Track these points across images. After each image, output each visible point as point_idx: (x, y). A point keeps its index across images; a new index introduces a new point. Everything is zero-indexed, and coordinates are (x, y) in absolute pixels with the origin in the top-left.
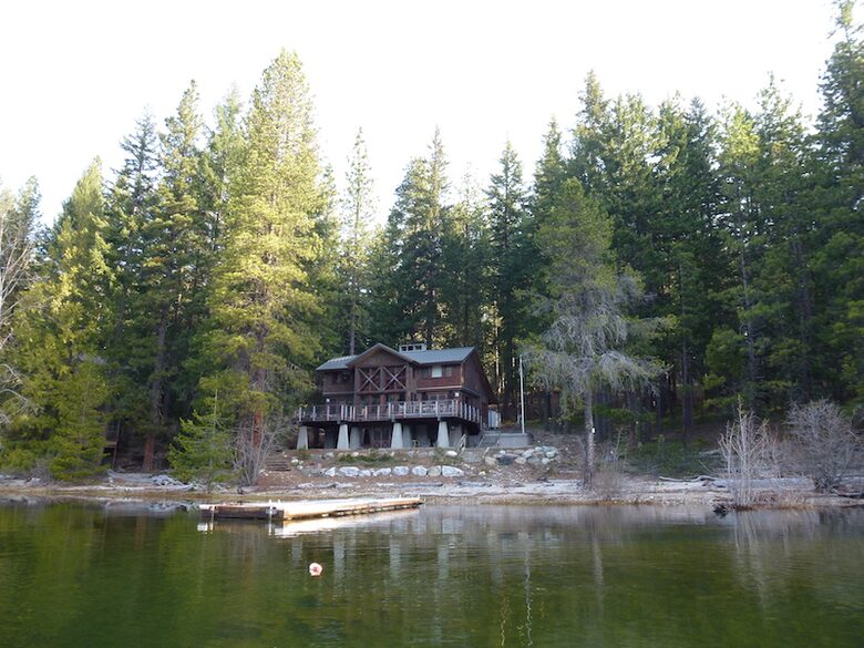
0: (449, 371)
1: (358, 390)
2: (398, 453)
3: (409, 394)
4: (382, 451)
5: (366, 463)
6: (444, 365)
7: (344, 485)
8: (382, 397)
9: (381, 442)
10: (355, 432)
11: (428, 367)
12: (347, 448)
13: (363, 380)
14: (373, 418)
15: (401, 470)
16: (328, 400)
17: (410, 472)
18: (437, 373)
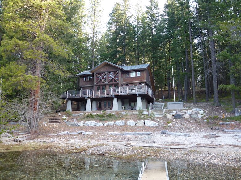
0: (139, 74)
1: (95, 83)
2: (117, 113)
3: (120, 84)
4: (108, 112)
5: (100, 118)
6: (136, 71)
7: (87, 133)
8: (107, 86)
9: (107, 107)
10: (94, 103)
11: (129, 72)
12: (90, 110)
13: (98, 78)
14: (103, 96)
15: (120, 123)
16: (82, 89)
17: (125, 123)
18: (133, 75)
